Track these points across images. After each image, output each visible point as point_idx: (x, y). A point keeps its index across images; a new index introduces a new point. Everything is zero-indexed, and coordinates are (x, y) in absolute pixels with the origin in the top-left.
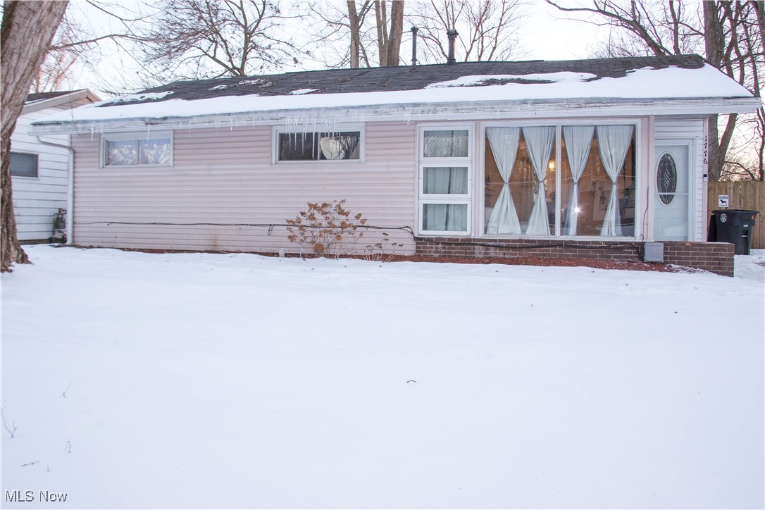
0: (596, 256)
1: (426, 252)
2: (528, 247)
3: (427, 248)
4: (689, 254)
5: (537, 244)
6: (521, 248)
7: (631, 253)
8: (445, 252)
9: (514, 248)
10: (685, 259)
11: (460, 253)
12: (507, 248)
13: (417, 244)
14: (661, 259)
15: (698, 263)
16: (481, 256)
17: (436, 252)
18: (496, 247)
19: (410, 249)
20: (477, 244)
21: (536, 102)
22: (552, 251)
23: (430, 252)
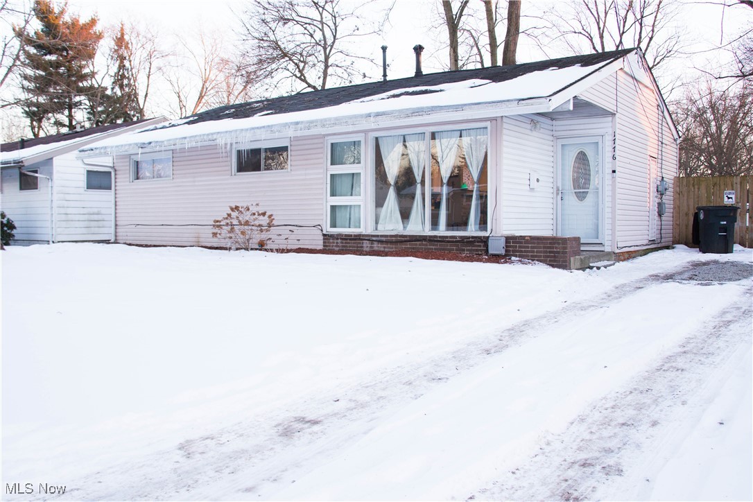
0: (453, 250)
1: (330, 246)
2: (401, 242)
3: (331, 243)
4: (528, 247)
5: (408, 239)
6: (396, 242)
7: (480, 246)
8: (343, 246)
9: (391, 242)
10: (525, 251)
11: (353, 247)
12: (387, 242)
13: (324, 239)
14: (503, 252)
15: (536, 256)
16: (368, 249)
17: (336, 246)
18: (379, 241)
19: (319, 245)
20: (365, 240)
21: (378, 115)
22: (420, 245)
23: (333, 246)
